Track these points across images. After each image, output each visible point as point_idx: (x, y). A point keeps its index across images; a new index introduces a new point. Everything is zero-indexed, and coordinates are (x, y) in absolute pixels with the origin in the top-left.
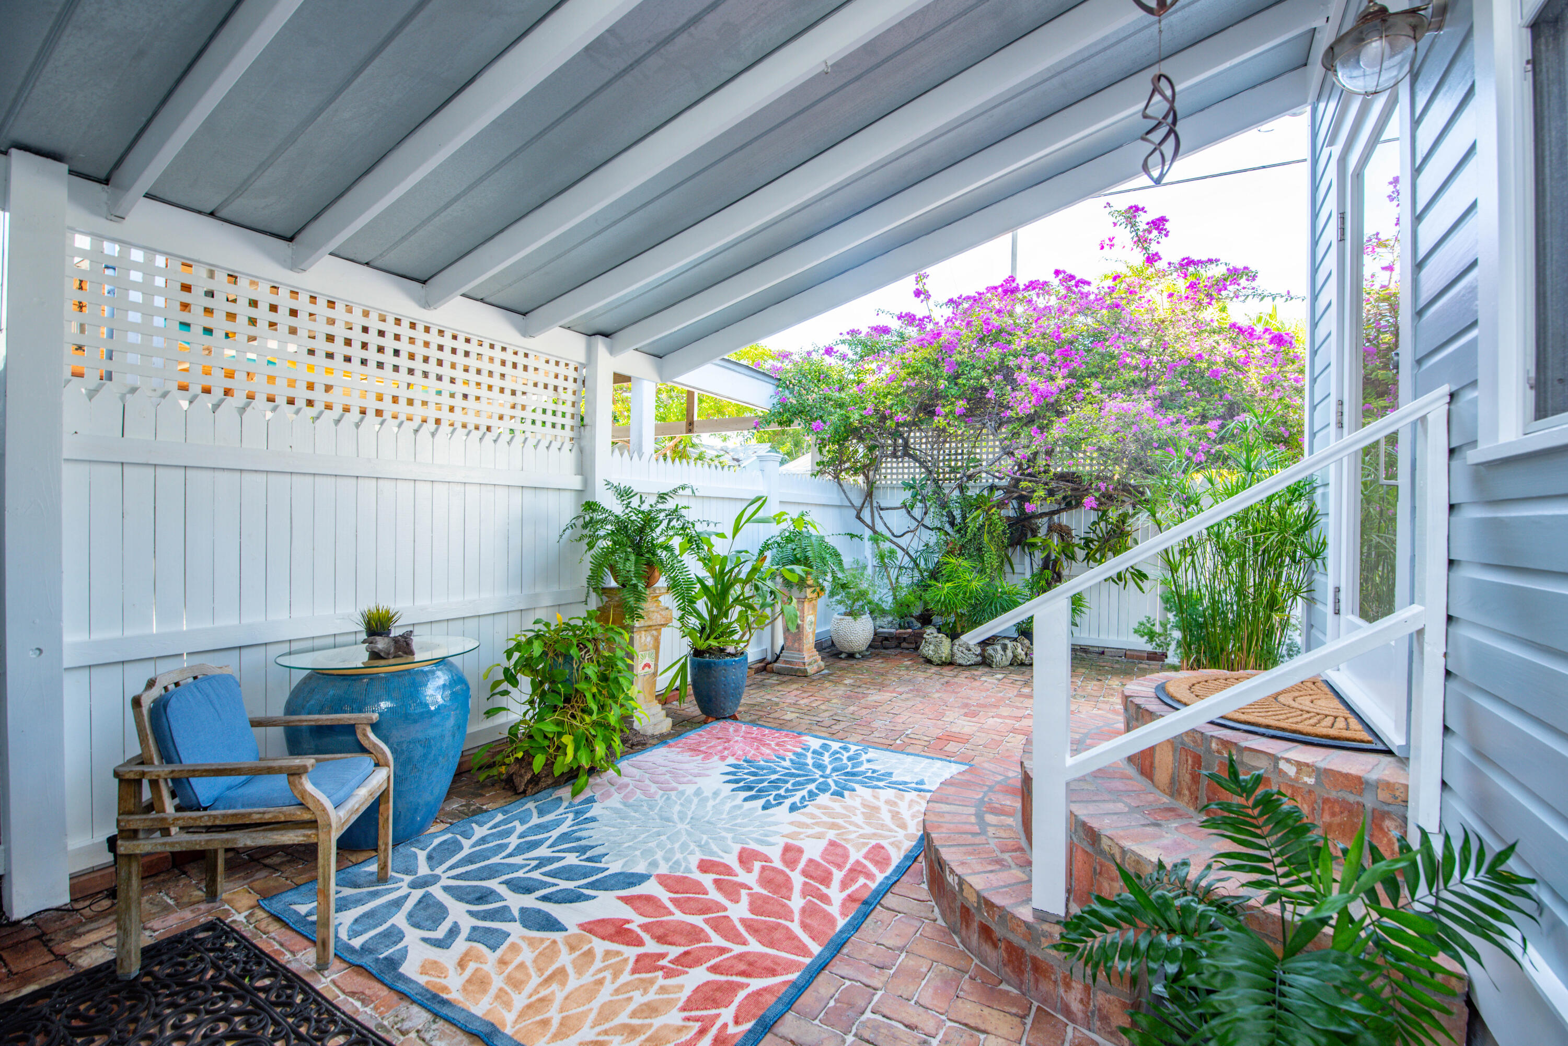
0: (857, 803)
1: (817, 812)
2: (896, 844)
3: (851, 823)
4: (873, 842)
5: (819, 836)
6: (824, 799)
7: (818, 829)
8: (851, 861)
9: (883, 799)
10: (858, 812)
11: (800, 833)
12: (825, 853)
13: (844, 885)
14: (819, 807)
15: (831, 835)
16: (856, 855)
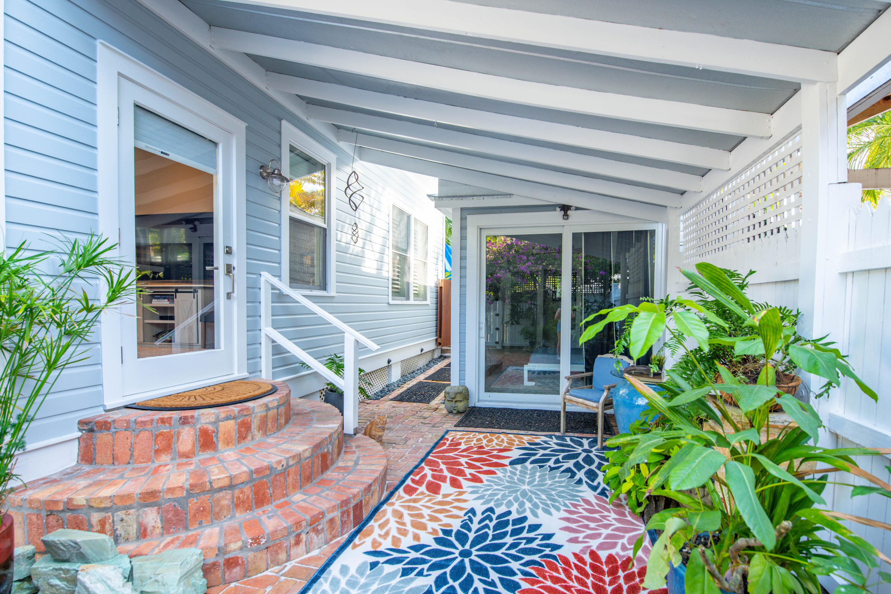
0: (431, 525)
1: (455, 512)
2: (400, 497)
3: (430, 508)
4: (414, 496)
5: (445, 496)
6: (456, 525)
7: (449, 499)
8: (424, 485)
9: (410, 536)
10: (428, 518)
11: (456, 496)
12: (439, 487)
13: (425, 476)
14: (457, 517)
15: (439, 498)
16: (423, 488)
